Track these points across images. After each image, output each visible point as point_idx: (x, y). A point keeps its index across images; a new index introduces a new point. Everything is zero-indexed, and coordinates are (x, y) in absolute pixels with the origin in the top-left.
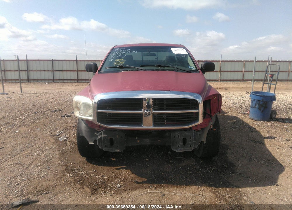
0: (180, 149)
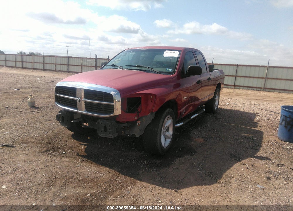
0: (102, 134)
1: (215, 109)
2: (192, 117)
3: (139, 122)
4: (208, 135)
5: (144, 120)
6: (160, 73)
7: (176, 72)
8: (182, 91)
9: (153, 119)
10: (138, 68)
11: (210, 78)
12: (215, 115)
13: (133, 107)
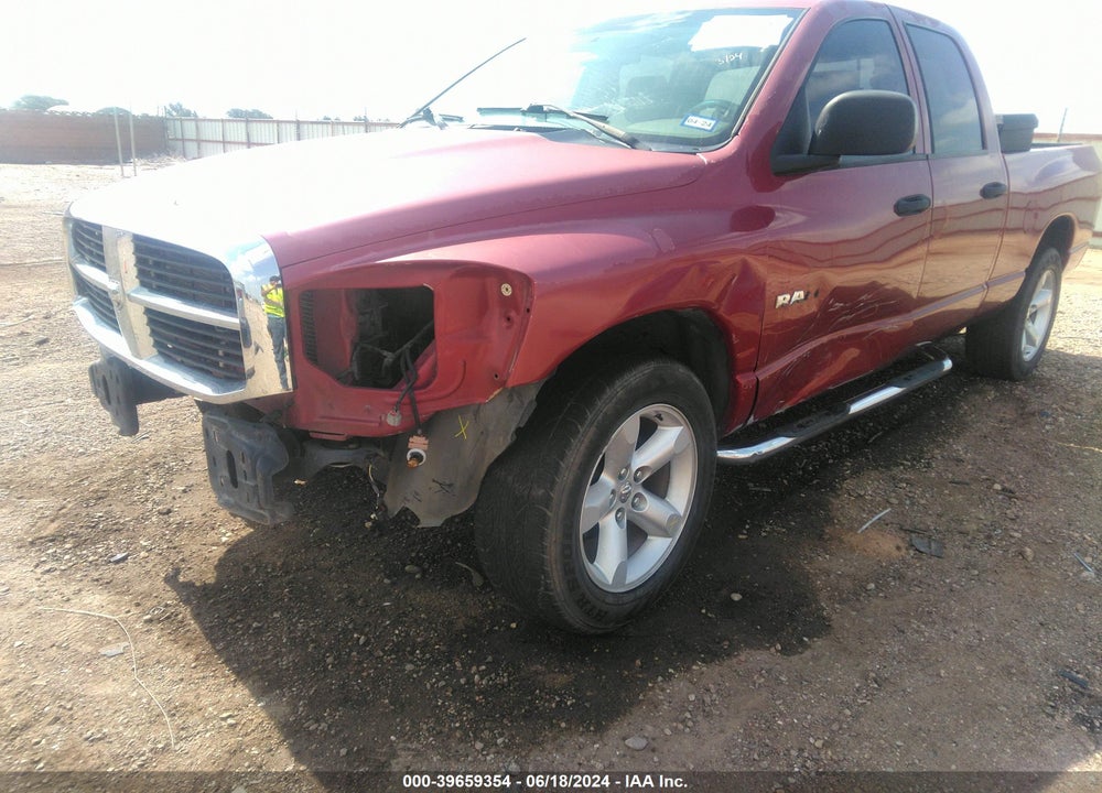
1: (1027, 357)
2: (856, 408)
3: (418, 445)
4: (939, 516)
5: (464, 429)
6: (632, 142)
7: (736, 134)
8: (765, 258)
9: (519, 431)
10: (532, 121)
11: (997, 185)
12: (1020, 389)
13: (393, 351)
